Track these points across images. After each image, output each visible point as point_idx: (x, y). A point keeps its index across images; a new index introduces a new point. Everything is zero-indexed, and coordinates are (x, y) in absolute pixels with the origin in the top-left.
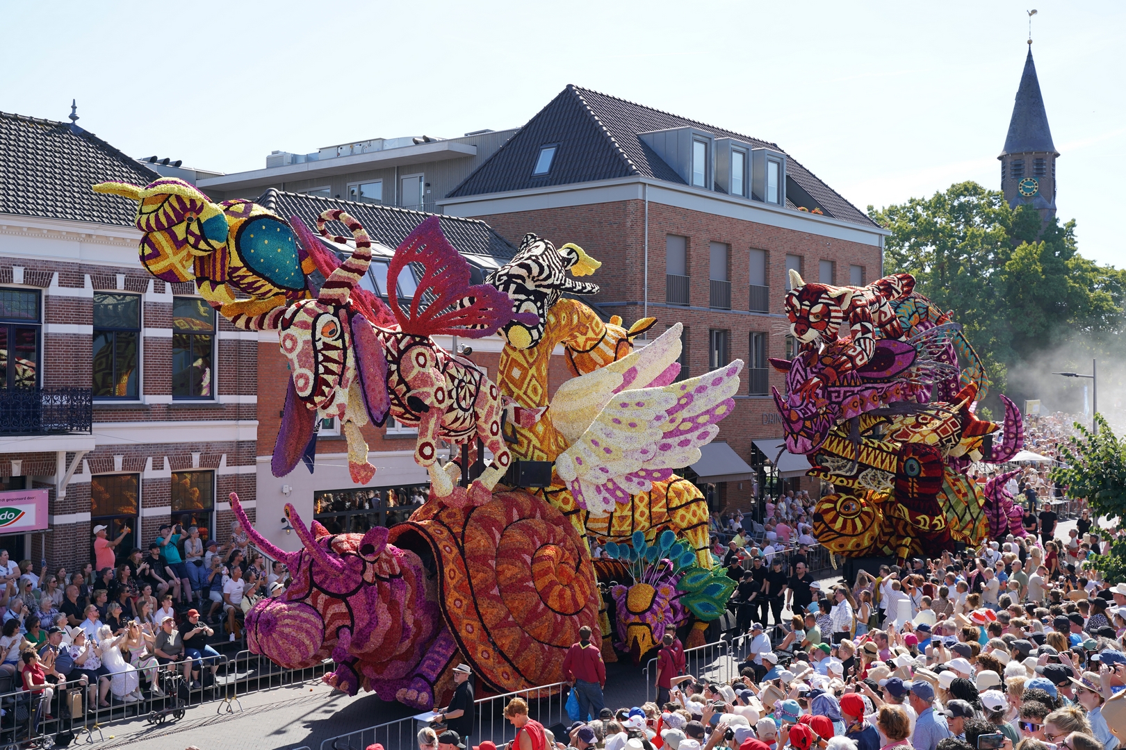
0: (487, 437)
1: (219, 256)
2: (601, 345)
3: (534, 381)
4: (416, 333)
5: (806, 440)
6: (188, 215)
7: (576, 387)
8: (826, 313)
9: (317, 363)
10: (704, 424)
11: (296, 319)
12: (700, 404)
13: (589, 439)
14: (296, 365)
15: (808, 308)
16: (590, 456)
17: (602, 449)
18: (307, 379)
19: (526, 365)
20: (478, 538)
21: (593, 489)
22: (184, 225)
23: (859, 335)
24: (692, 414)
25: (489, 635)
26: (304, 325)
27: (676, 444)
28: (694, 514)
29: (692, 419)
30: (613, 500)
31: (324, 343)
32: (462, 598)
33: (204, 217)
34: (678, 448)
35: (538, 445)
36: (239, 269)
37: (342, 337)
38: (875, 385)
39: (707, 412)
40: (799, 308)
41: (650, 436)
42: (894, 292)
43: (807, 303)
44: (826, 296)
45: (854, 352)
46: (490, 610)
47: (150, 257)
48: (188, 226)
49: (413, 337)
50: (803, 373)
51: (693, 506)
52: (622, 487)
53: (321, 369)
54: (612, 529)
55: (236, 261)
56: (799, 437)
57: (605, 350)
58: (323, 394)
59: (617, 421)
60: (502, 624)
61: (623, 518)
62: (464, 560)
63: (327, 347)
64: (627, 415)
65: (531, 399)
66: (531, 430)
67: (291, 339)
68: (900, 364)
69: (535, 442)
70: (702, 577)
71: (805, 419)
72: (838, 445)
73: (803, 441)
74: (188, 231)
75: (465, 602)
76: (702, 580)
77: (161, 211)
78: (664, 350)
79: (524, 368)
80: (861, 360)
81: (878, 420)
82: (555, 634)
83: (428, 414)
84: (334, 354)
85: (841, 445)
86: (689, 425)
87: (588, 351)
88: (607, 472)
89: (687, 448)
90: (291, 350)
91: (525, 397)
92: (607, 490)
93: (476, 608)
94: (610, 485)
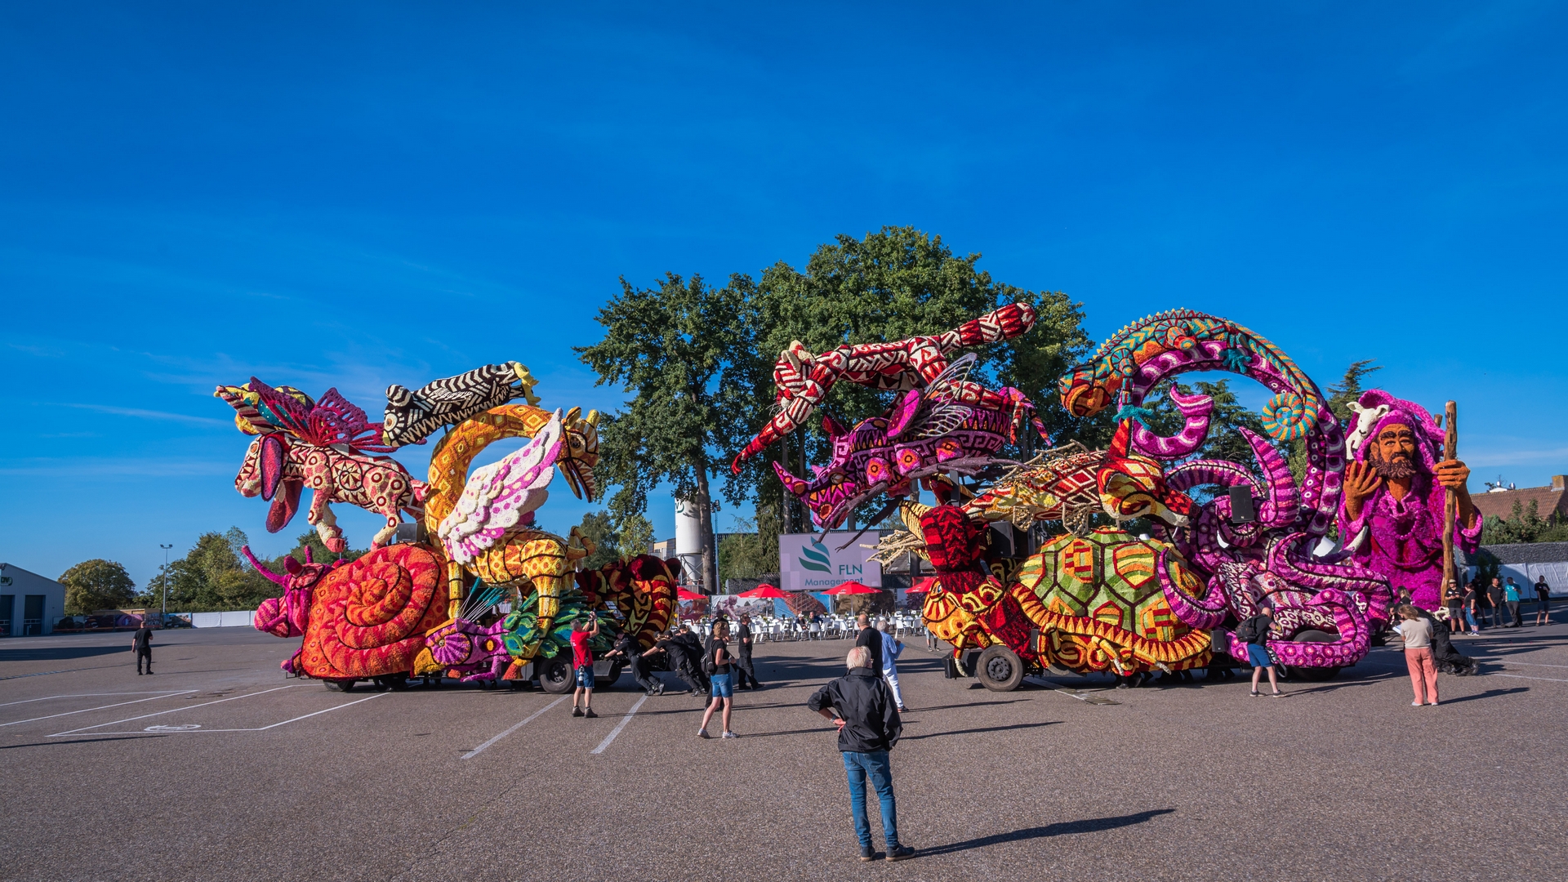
0: (377, 508)
21: (457, 544)
24: (510, 483)
27: (502, 507)
34: (504, 510)
39: (520, 479)
51: (535, 561)
52: (474, 543)
59: (468, 492)
61: (483, 568)
80: (781, 422)
86: (508, 491)
88: (459, 531)
92: (466, 545)
94: (467, 542)
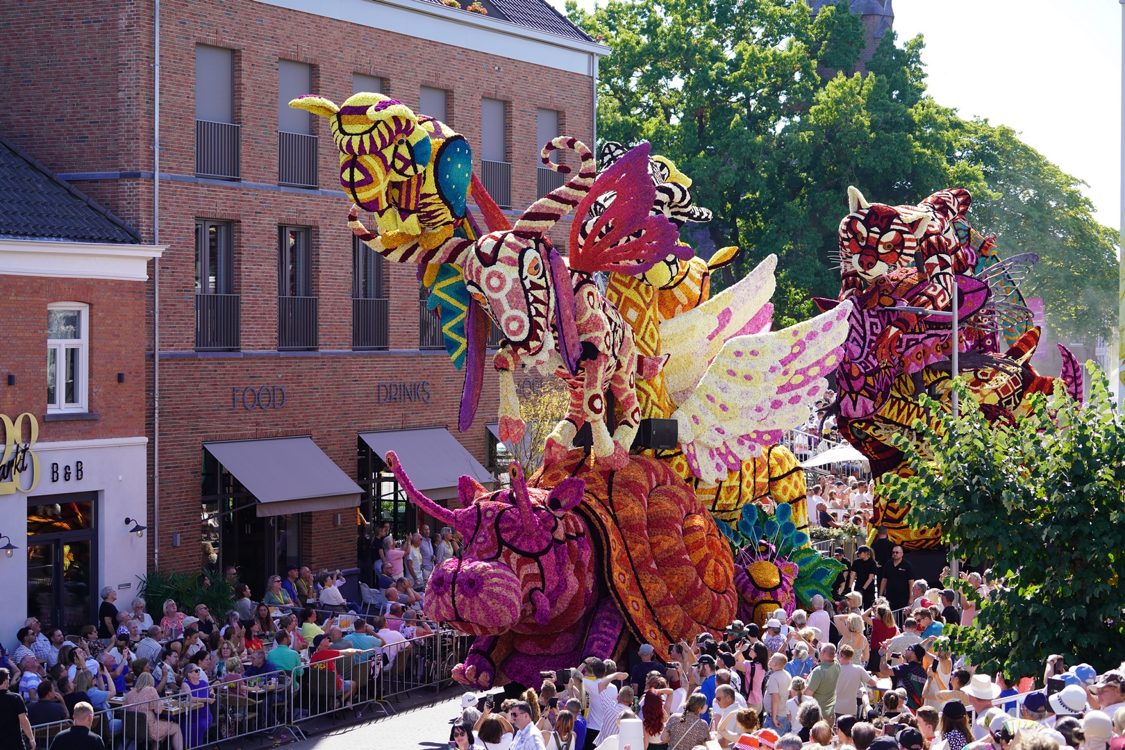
0: (625, 390)
1: (414, 182)
2: (687, 280)
3: (651, 326)
4: (582, 269)
5: (867, 400)
6: (400, 137)
7: (670, 332)
8: (899, 244)
9: (529, 304)
10: (815, 378)
11: (501, 255)
12: (812, 354)
13: (703, 393)
14: (506, 306)
15: (877, 236)
16: (706, 414)
17: (718, 406)
18: (522, 321)
19: (643, 305)
20: (631, 505)
21: (706, 453)
22: (392, 148)
23: (937, 270)
24: (804, 365)
25: (653, 613)
26: (509, 261)
27: (786, 401)
28: (796, 486)
29: (803, 372)
30: (725, 468)
31: (531, 282)
32: (624, 572)
33: (414, 139)
34: (789, 405)
35: (656, 400)
36: (429, 195)
37: (544, 275)
38: (939, 332)
39: (818, 363)
40: (865, 235)
41: (765, 390)
42: (949, 212)
43: (875, 229)
44: (899, 222)
45: (934, 290)
46: (653, 586)
47: (361, 183)
48: (396, 148)
49: (581, 273)
50: (859, 317)
51: (795, 476)
52: (734, 452)
53: (534, 313)
54: (719, 502)
55: (430, 187)
56: (859, 397)
57: (691, 287)
58: (538, 339)
59: (732, 373)
60: (665, 602)
61: (730, 489)
62: (620, 529)
63: (535, 286)
64: (742, 366)
65: (649, 346)
66: (649, 382)
67: (499, 277)
68: (970, 305)
69: (654, 397)
70: (810, 559)
71: (867, 374)
72: (891, 408)
73: (864, 402)
74: (396, 155)
75: (627, 577)
76: (812, 563)
77: (375, 133)
78: (758, 288)
79: (642, 309)
80: (942, 301)
81: (939, 376)
82: (712, 615)
83: (595, 362)
84: (540, 294)
85: (896, 408)
86: (800, 378)
87: (671, 288)
88: (723, 433)
89: (796, 405)
90: (499, 289)
91: (642, 343)
92: (720, 454)
93: (639, 584)
94: (723, 450)
